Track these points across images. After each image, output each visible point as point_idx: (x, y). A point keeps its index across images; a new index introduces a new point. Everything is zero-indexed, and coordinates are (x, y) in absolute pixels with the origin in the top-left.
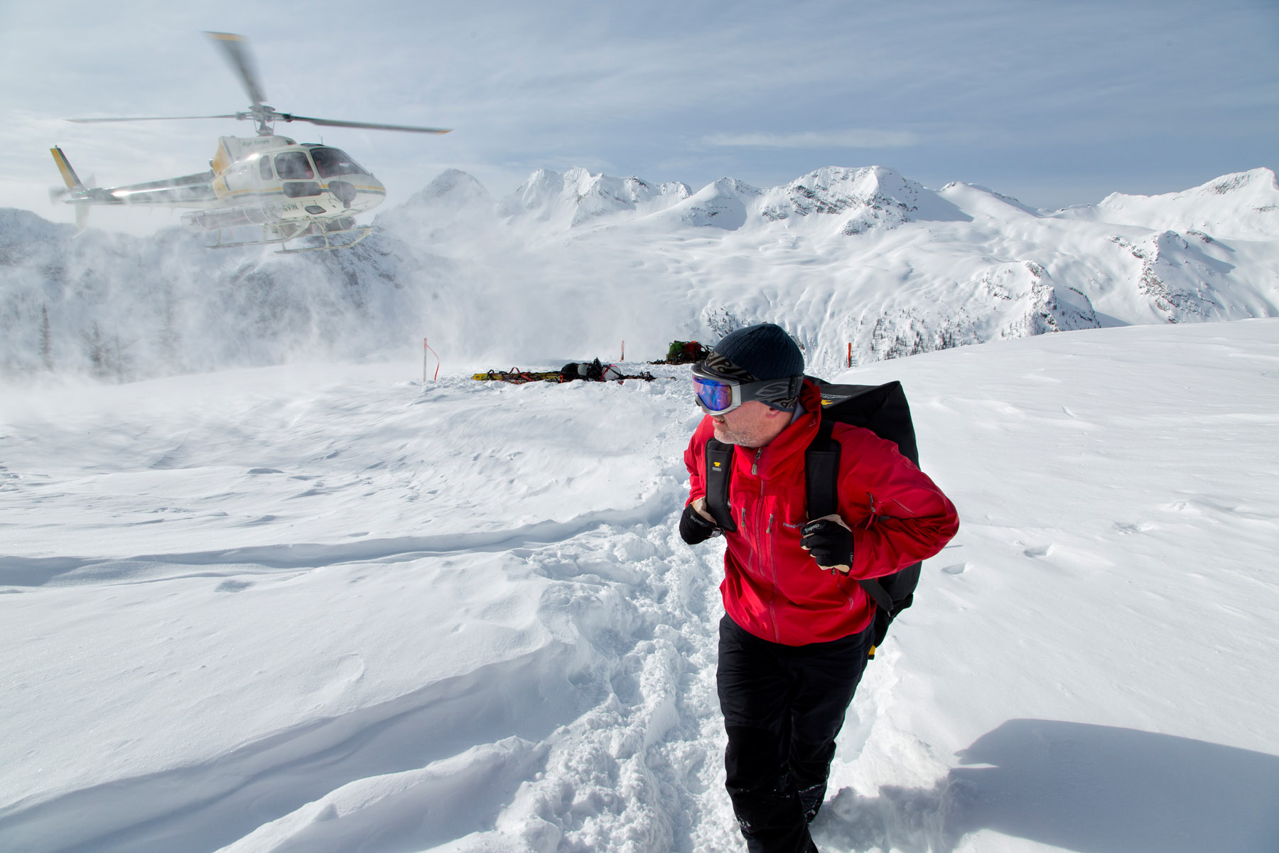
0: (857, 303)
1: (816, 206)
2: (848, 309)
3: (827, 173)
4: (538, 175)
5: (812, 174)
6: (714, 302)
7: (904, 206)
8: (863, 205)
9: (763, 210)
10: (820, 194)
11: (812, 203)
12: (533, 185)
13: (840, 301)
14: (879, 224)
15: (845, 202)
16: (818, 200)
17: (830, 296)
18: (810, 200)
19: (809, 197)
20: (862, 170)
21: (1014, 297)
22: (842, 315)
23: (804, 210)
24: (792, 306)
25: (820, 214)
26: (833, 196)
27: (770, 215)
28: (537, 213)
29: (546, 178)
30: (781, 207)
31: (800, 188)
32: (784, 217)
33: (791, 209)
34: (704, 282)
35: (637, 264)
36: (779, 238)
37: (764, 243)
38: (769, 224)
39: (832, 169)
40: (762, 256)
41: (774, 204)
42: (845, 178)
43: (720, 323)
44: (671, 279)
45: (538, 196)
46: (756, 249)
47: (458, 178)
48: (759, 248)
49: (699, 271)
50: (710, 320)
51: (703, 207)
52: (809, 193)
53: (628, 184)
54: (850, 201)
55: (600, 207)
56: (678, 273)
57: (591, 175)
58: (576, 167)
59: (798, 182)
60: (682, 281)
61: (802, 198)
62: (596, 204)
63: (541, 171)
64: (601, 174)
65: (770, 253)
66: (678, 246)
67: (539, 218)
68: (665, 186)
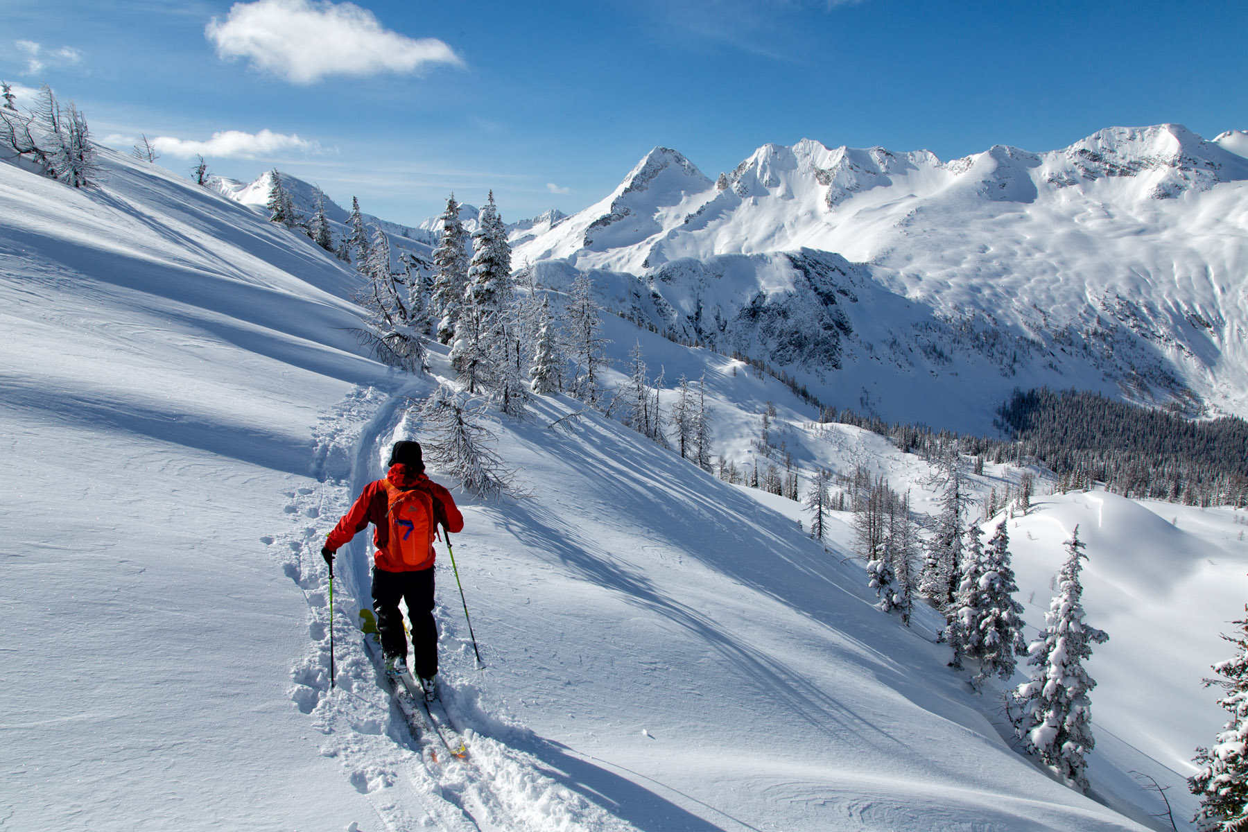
1: (1105, 169)
2: (1237, 282)
3: (1110, 134)
4: (767, 150)
5: (1094, 136)
6: (1091, 285)
7: (1211, 164)
8: (1166, 168)
9: (1047, 177)
10: (1107, 156)
11: (1100, 167)
12: (764, 162)
13: (1222, 275)
14: (1191, 186)
15: (1140, 164)
16: (1106, 163)
17: (1206, 269)
18: (1097, 163)
19: (1095, 161)
20: (1149, 129)
22: (1233, 289)
23: (1091, 175)
24: (1172, 282)
25: (1111, 178)
26: (1123, 158)
27: (1057, 181)
28: (779, 191)
29: (775, 153)
30: (1067, 173)
31: (1083, 151)
32: (1073, 183)
33: (1078, 174)
34: (1062, 263)
35: (984, 249)
36: (1085, 206)
37: (1074, 214)
38: (1061, 191)
39: (1115, 130)
40: (1087, 228)
41: (1058, 169)
42: (1132, 138)
43: (1117, 307)
44: (1029, 263)
45: (773, 173)
46: (1073, 221)
47: (668, 156)
48: (1076, 221)
49: (1048, 251)
50: (1104, 305)
51: (992, 179)
52: (1094, 156)
53: (875, 156)
54: (1145, 162)
55: (854, 181)
56: (1029, 255)
57: (829, 148)
58: (804, 140)
59: (1079, 146)
60: (1041, 264)
61: (1088, 162)
62: (848, 180)
63: (768, 146)
64: (844, 148)
65: (1093, 225)
66: (995, 224)
67: (783, 197)
68: (912, 155)
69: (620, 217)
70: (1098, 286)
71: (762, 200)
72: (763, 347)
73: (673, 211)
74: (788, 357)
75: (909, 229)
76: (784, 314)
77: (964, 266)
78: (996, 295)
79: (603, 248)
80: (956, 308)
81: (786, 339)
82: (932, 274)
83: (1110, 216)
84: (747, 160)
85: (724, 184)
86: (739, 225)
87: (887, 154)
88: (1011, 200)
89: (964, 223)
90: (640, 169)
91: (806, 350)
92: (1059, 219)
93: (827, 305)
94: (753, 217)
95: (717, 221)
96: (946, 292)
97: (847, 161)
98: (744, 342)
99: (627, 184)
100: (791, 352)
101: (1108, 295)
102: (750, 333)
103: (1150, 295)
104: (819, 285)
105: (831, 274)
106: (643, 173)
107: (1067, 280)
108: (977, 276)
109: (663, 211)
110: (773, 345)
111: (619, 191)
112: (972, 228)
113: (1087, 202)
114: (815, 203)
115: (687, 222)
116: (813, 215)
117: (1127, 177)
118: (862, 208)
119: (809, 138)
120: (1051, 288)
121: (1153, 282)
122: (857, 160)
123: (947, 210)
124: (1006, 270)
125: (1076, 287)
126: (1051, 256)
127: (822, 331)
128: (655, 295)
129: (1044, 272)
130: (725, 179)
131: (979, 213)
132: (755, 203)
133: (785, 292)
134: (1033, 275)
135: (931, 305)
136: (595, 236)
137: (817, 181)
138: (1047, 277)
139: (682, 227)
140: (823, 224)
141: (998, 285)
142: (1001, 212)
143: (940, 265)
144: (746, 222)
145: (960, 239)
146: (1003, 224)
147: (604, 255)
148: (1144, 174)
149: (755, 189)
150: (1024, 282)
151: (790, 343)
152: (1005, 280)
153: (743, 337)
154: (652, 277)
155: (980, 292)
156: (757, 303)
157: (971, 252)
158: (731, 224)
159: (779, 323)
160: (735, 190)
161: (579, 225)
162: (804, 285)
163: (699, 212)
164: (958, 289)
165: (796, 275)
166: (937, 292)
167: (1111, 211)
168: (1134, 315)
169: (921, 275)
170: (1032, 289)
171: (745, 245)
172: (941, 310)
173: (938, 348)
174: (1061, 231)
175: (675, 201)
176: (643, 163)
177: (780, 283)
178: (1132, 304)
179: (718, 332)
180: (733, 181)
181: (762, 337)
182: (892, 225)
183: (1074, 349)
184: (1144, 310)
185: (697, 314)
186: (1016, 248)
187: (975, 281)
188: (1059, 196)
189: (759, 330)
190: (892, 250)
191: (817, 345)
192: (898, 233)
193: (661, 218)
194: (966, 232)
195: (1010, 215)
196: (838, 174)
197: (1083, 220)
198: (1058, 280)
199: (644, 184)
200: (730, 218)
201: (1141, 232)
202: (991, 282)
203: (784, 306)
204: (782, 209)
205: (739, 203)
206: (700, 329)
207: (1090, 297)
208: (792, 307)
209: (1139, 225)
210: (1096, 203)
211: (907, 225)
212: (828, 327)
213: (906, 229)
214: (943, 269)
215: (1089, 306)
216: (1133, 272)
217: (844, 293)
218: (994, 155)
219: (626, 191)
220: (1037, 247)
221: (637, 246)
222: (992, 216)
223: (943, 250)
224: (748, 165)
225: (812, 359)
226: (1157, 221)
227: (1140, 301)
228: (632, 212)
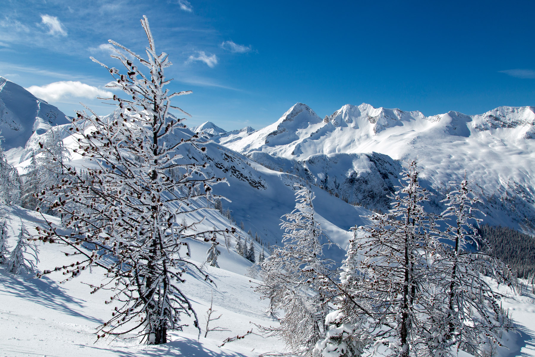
1: (501, 124)
3: (503, 109)
4: (347, 107)
5: (495, 109)
8: (529, 125)
9: (475, 126)
10: (502, 119)
11: (498, 123)
12: (346, 112)
15: (517, 123)
16: (501, 122)
18: (497, 121)
19: (496, 120)
20: (521, 108)
23: (494, 127)
25: (504, 128)
26: (509, 120)
27: (479, 128)
28: (352, 125)
29: (351, 108)
30: (484, 125)
31: (490, 116)
32: (487, 129)
33: (489, 126)
34: (487, 165)
35: (450, 157)
36: (493, 140)
37: (488, 143)
38: (481, 132)
39: (505, 108)
40: (495, 150)
41: (479, 123)
42: (513, 111)
43: (515, 187)
44: (471, 164)
45: (349, 117)
46: (488, 146)
47: (302, 107)
48: (490, 146)
49: (479, 159)
50: (509, 186)
51: (450, 126)
52: (496, 118)
53: (395, 112)
54: (519, 122)
55: (386, 123)
56: (471, 160)
57: (375, 108)
58: (364, 103)
59: (489, 113)
60: (477, 165)
61: (493, 121)
62: (384, 122)
63: (348, 105)
64: (382, 108)
65: (498, 149)
66: (453, 145)
67: (354, 128)
68: (412, 113)
69: (281, 132)
70: (504, 177)
71: (344, 128)
72: (356, 197)
73: (304, 131)
74: (367, 203)
75: (415, 145)
76: (366, 182)
77: (442, 164)
78: (458, 178)
79: (273, 145)
80: (442, 183)
81: (366, 194)
82: (429, 167)
83: (505, 145)
84: (338, 111)
85: (327, 120)
86: (335, 139)
87: (401, 112)
88: (459, 135)
89: (439, 144)
90: (290, 112)
91: (376, 200)
92: (482, 145)
93: (384, 179)
94: (340, 136)
95: (325, 136)
96: (436, 176)
97: (383, 114)
98: (347, 194)
99: (284, 118)
100: (368, 200)
101: (510, 182)
102: (350, 190)
103: (529, 183)
104: (381, 169)
105: (385, 164)
106: (292, 113)
107: (490, 173)
108: (449, 169)
109: (299, 130)
110: (360, 196)
111: (281, 120)
112: (443, 147)
113: (494, 138)
114: (368, 131)
115: (311, 136)
116: (368, 136)
117: (511, 129)
118: (392, 134)
119: (366, 103)
120: (483, 176)
121: (530, 177)
122: (387, 114)
123: (431, 138)
124: (461, 167)
125: (494, 177)
126: (481, 161)
127: (383, 191)
128: (306, 170)
129: (479, 169)
130: (328, 118)
131: (445, 140)
132: (342, 130)
133: (367, 172)
134: (474, 170)
135: (430, 181)
136: (270, 139)
137: (369, 122)
138: (480, 171)
139: (309, 138)
140: (373, 141)
141: (459, 174)
142: (455, 140)
143: (431, 163)
144: (338, 138)
145: (437, 151)
146: (457, 145)
147: (274, 148)
148: (519, 127)
149: (342, 124)
150: (470, 173)
151: (369, 196)
152: (461, 171)
153: (347, 192)
154: (304, 162)
155: (451, 177)
156: (353, 176)
157: (445, 157)
158: (331, 138)
159: (364, 186)
160: (333, 123)
161: (263, 134)
162: (375, 169)
163: (317, 132)
164: (441, 174)
165: (371, 164)
166: (432, 175)
167: (505, 143)
168: (523, 191)
169: (423, 167)
170: (474, 176)
171: (337, 147)
172: (435, 184)
173: (436, 202)
174: (484, 150)
175: (306, 127)
176: (292, 109)
177: (364, 168)
178: (522, 186)
179: (335, 189)
180: (331, 119)
181: (355, 192)
182: (407, 143)
183: (497, 206)
184: (528, 190)
185: (325, 180)
186: (464, 157)
187: (448, 171)
188: (480, 135)
189: (354, 189)
190: (409, 154)
191: (381, 197)
192: (410, 147)
193: (299, 133)
194: (441, 148)
195: (459, 142)
196: (379, 119)
197: (493, 146)
198: (485, 173)
199: (292, 118)
200: (330, 136)
201: (520, 153)
202: (456, 172)
203: (366, 179)
204: (354, 133)
205: (335, 129)
206: (327, 187)
207: (501, 182)
208: (370, 179)
209: (519, 150)
210: (498, 139)
211: (414, 144)
212: (386, 190)
213: (413, 145)
214: (433, 165)
215: (502, 186)
216: (520, 171)
217: (391, 173)
218: (451, 115)
219: (284, 121)
220: (474, 157)
221: (289, 145)
222: (451, 142)
223: (431, 156)
224: (338, 113)
225: (379, 204)
226: (527, 149)
227: (526, 185)
228: (287, 130)
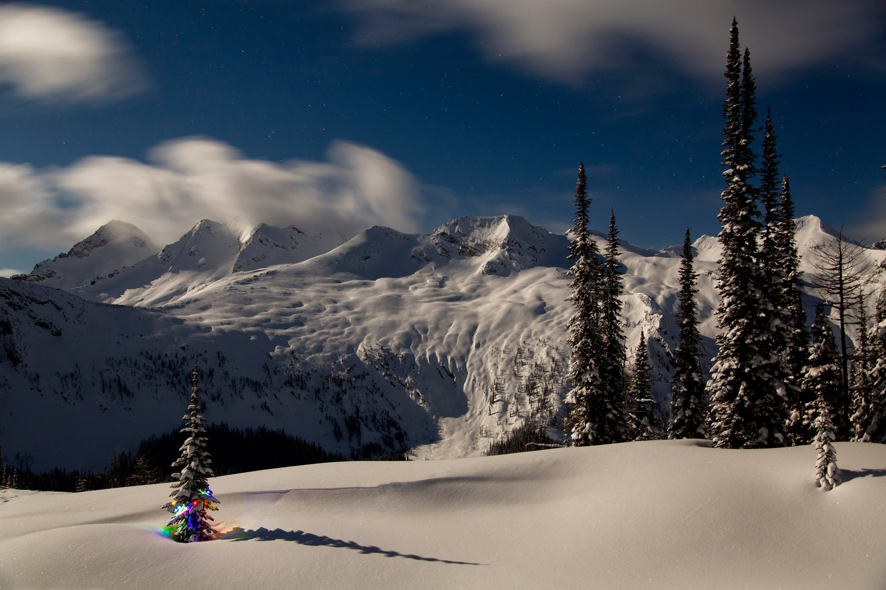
0: (499, 334)
1: (458, 250)
2: (492, 339)
3: (465, 221)
4: (201, 224)
5: (453, 222)
6: (369, 338)
7: (533, 248)
8: (498, 249)
9: (411, 254)
10: (461, 239)
11: (455, 247)
12: (195, 235)
13: (484, 333)
14: (514, 265)
15: (483, 246)
16: (459, 245)
17: (475, 328)
18: (452, 244)
19: (452, 242)
20: (495, 219)
21: (632, 325)
22: (486, 346)
23: (448, 254)
24: (441, 339)
25: (462, 257)
26: (473, 241)
27: (417, 258)
29: (208, 228)
30: (427, 251)
31: (443, 234)
32: (431, 260)
33: (437, 253)
34: (360, 319)
35: (296, 305)
36: (427, 278)
40: (412, 294)
41: (421, 248)
42: (482, 225)
43: (377, 358)
44: (328, 318)
46: (406, 288)
49: (355, 310)
50: (367, 355)
52: (451, 238)
53: (289, 233)
54: (487, 245)
55: (261, 253)
56: (335, 312)
59: (439, 229)
60: (339, 319)
61: (446, 243)
62: (257, 251)
65: (419, 292)
66: (334, 287)
67: (201, 265)
70: (374, 340)
77: (255, 317)
78: (261, 342)
80: (185, 347)
83: (441, 286)
87: (300, 232)
89: (303, 285)
96: (195, 335)
97: (259, 235)
101: (376, 347)
103: (415, 349)
107: (351, 333)
108: (257, 325)
112: (306, 289)
113: (431, 275)
115: (94, 283)
117: (474, 257)
120: (328, 339)
121: (426, 338)
122: (269, 235)
124: (297, 323)
125: (355, 339)
126: (354, 313)
129: (334, 326)
131: (327, 278)
134: (321, 329)
138: (333, 330)
141: (274, 334)
142: (350, 280)
146: (342, 288)
148: (484, 254)
150: (307, 333)
152: (286, 331)
163: (111, 275)
167: (446, 282)
168: (388, 364)
170: (308, 339)
178: (393, 355)
186: (328, 306)
187: (248, 329)
194: (296, 292)
195: (358, 282)
196: (248, 246)
197: (415, 288)
198: (341, 333)
201: (453, 299)
202: (268, 331)
204: (192, 278)
207: (360, 348)
209: (458, 293)
210: (439, 276)
214: (226, 317)
215: (355, 355)
216: (414, 329)
219: (61, 256)
220: (349, 306)
222: (338, 282)
223: (249, 304)
226: (475, 291)
228: (59, 275)
